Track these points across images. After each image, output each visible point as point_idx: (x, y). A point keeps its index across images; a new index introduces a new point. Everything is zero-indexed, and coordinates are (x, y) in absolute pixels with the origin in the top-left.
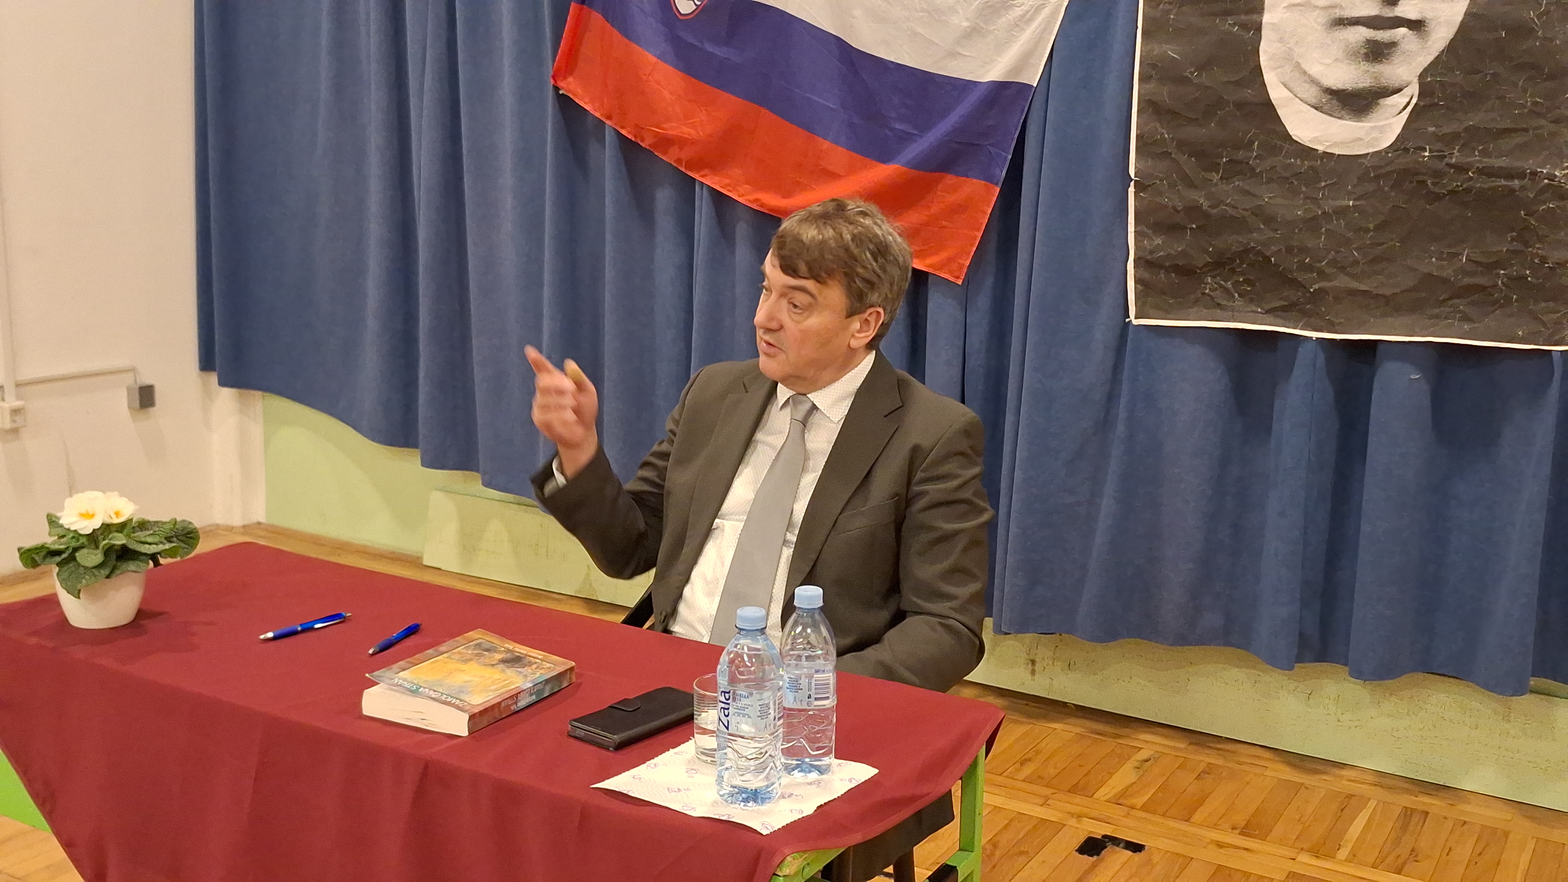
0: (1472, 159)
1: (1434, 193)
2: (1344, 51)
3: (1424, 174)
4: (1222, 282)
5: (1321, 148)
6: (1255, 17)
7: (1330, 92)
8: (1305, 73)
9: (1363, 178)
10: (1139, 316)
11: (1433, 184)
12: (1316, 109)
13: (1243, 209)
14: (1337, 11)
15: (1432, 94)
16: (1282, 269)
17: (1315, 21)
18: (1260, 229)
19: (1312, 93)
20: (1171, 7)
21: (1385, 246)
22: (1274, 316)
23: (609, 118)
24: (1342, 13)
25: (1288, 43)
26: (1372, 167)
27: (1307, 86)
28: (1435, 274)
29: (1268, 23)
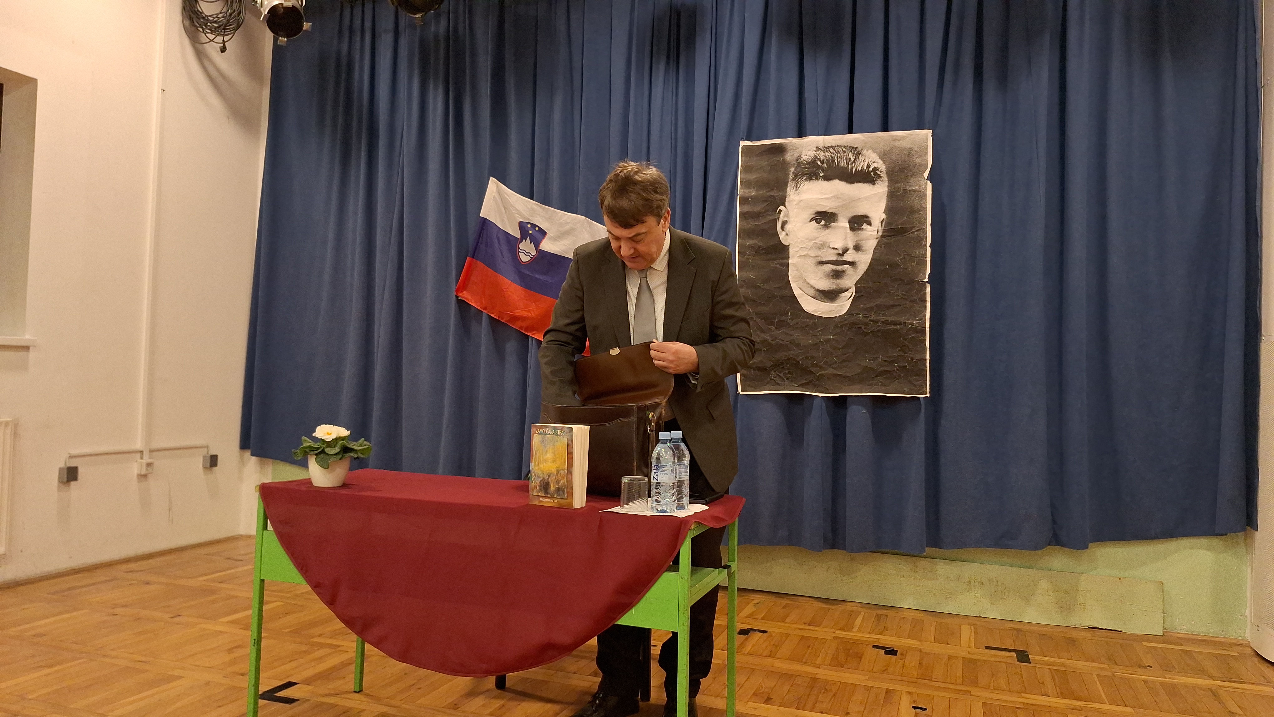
0: (878, 318)
1: (865, 332)
2: (824, 274)
3: (861, 325)
4: (779, 374)
5: (817, 314)
6: (786, 261)
7: (819, 291)
8: (808, 283)
9: (836, 326)
10: (743, 390)
11: (865, 328)
12: (814, 298)
13: (788, 341)
14: (819, 258)
15: (861, 292)
16: (805, 366)
17: (811, 262)
18: (794, 349)
19: (812, 292)
20: (750, 257)
21: (848, 355)
22: (803, 387)
23: (485, 309)
24: (822, 259)
25: (801, 271)
26: (839, 322)
27: (809, 288)
28: (868, 366)
29: (791, 263)
